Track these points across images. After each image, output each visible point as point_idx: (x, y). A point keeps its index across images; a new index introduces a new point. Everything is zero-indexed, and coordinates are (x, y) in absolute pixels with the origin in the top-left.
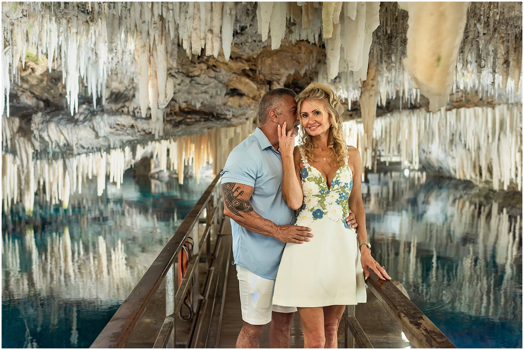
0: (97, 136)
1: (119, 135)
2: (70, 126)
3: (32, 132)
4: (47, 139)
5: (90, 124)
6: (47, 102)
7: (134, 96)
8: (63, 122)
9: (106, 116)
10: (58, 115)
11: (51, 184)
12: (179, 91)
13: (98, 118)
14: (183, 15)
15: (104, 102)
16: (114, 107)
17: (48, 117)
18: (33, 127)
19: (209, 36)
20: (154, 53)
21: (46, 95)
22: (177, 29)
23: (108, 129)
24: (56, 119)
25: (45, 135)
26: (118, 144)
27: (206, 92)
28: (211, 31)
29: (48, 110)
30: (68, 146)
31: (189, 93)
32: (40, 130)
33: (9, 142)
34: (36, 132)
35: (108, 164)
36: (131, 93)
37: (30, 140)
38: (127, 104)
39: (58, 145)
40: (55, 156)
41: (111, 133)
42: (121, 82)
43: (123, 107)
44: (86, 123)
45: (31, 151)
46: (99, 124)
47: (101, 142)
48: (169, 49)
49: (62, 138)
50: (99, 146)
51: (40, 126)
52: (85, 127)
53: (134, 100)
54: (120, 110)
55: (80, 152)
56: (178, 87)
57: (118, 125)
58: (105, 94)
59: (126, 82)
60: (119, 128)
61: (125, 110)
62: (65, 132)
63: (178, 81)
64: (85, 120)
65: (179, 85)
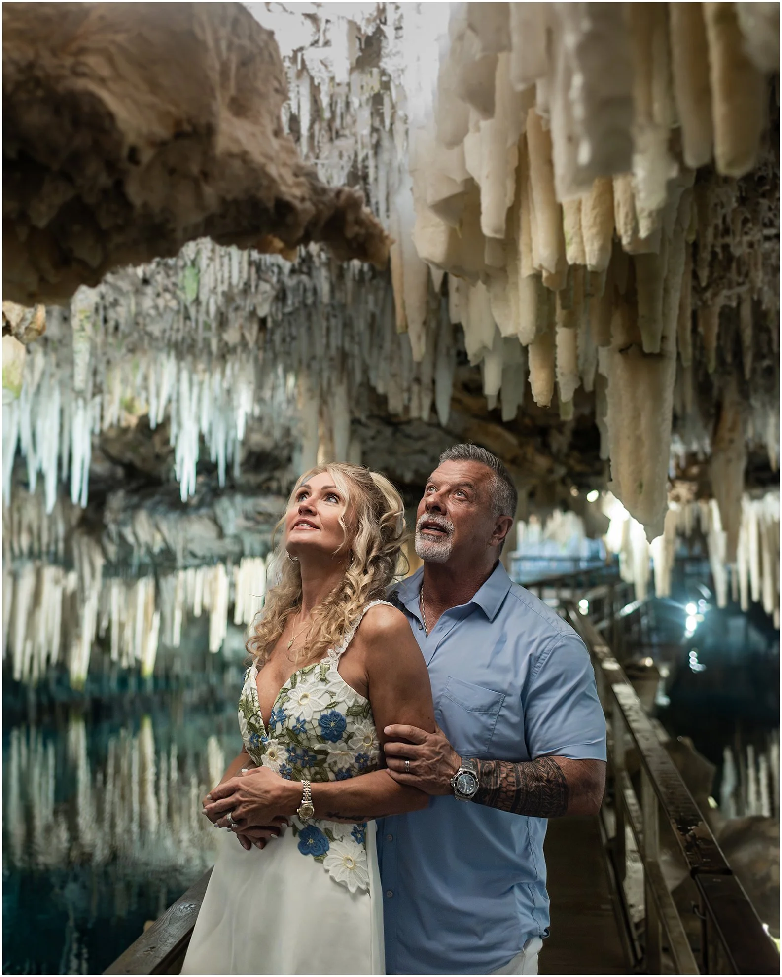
0: (221, 535)
1: (260, 532)
2: (173, 516)
3: (105, 527)
4: (131, 539)
5: (210, 512)
6: (131, 470)
7: (290, 460)
8: (161, 508)
9: (238, 499)
10: (152, 495)
11: (122, 626)
12: (373, 449)
13: (225, 502)
14: (375, 352)
15: (237, 472)
16: (254, 479)
17: (135, 500)
18: (108, 517)
19: (415, 388)
20: (330, 400)
21: (129, 456)
22: (366, 371)
23: (242, 522)
24: (149, 503)
25: (128, 533)
26: (258, 548)
27: (422, 452)
28: (418, 380)
29: (134, 485)
30: (168, 554)
31: (391, 452)
32: (120, 524)
33: (61, 546)
34: (113, 528)
35: (233, 586)
36: (285, 453)
37: (99, 542)
38: (277, 474)
39: (149, 551)
40: (141, 572)
41: (248, 529)
42: (268, 434)
43: (270, 479)
44: (203, 511)
45: (99, 562)
46: (225, 511)
47: (229, 545)
48: (354, 393)
49: (158, 537)
50: (222, 552)
51: (121, 516)
52: (200, 517)
53: (290, 467)
54: (264, 486)
55: (188, 563)
56: (371, 443)
57: (260, 513)
58: (239, 457)
59: (277, 434)
60: (261, 518)
61: (274, 485)
62: (164, 527)
63: (370, 433)
64: (201, 504)
65: (373, 438)
